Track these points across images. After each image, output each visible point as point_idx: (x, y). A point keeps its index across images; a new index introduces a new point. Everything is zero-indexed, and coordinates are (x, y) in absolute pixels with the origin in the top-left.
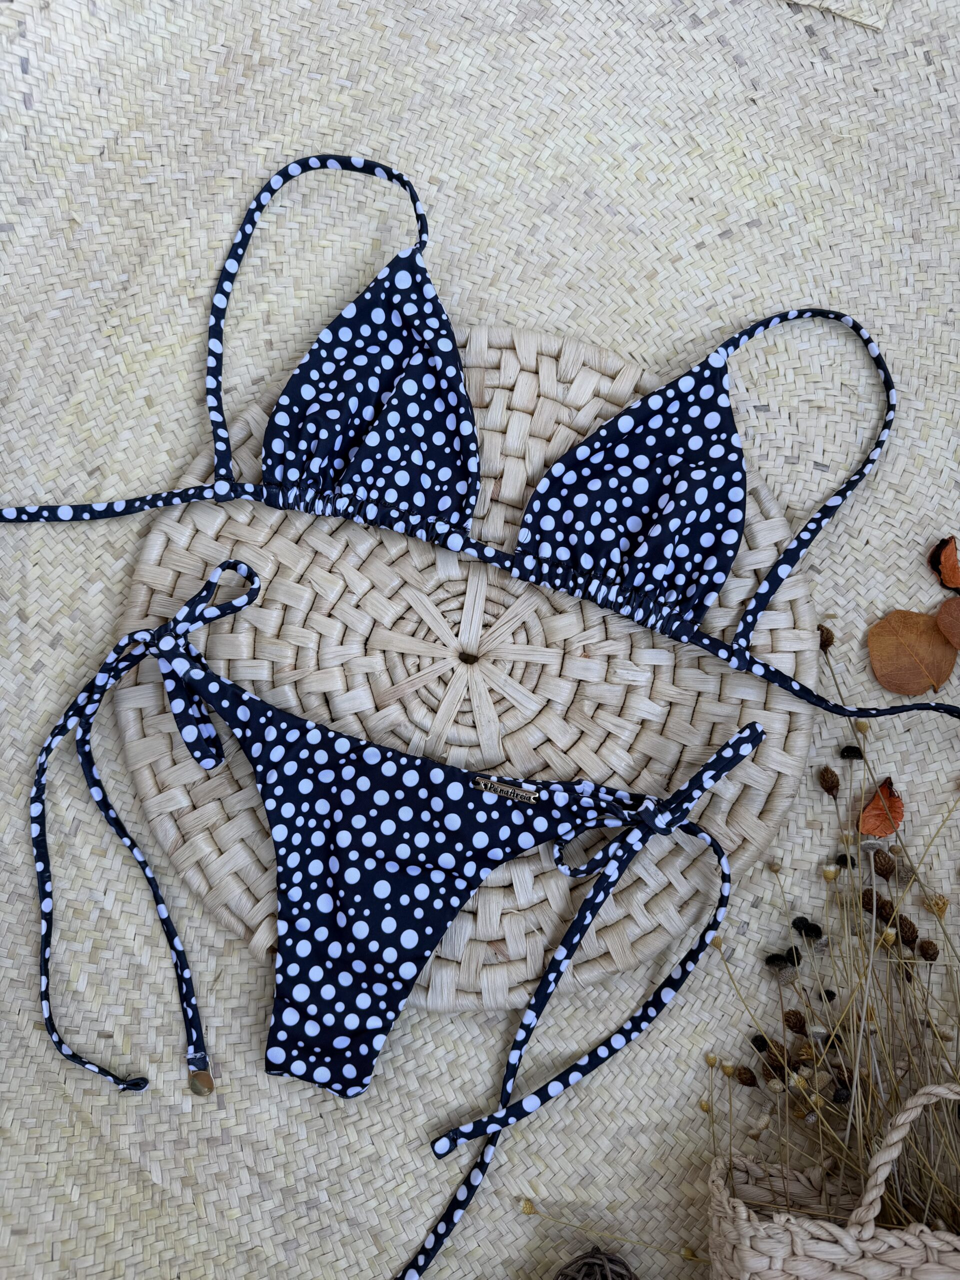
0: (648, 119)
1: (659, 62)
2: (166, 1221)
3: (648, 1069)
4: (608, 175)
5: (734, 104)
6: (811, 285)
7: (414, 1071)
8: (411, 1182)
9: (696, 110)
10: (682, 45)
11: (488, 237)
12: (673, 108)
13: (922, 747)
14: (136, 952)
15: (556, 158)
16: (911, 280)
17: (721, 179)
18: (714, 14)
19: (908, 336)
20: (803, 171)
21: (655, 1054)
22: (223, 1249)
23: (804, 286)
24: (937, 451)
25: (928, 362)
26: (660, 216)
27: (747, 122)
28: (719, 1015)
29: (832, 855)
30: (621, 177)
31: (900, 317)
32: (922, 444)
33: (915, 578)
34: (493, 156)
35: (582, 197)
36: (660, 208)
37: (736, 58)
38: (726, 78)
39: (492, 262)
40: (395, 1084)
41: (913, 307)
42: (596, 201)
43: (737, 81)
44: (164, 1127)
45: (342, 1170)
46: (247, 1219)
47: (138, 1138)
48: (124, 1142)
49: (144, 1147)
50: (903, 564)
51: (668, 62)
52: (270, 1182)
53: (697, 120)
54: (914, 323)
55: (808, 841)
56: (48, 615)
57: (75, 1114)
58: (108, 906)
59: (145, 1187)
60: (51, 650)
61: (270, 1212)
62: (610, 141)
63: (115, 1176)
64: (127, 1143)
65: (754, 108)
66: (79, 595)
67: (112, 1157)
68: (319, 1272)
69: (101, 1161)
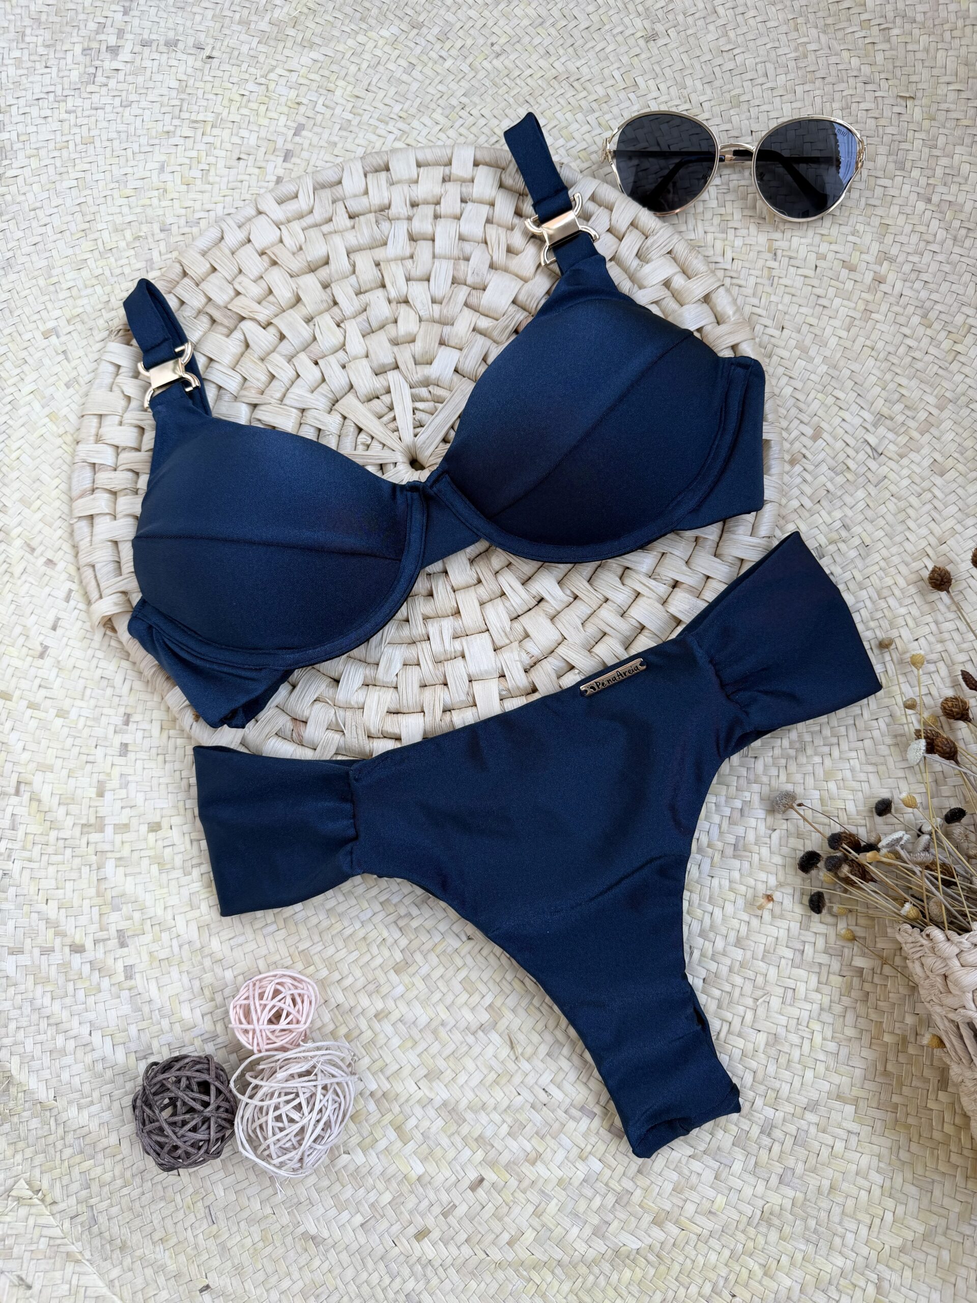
0: (152, 142)
1: (117, 101)
2: (676, 1267)
4: (164, 204)
5: (199, 74)
6: (382, 126)
7: (727, 944)
8: (816, 1026)
9: (177, 102)
10: (121, 74)
12: (160, 117)
13: (805, 328)
14: (431, 1096)
15: (116, 230)
16: (443, 54)
17: (244, 126)
18: (121, 33)
19: (483, 90)
20: (293, 65)
22: (741, 1237)
23: (378, 131)
24: (587, 136)
25: (515, 92)
26: (230, 192)
27: (221, 74)
30: (175, 195)
31: (463, 83)
32: (573, 143)
34: (71, 275)
35: (162, 236)
36: (223, 186)
37: (167, 44)
38: (175, 63)
40: (724, 970)
41: (465, 68)
42: (174, 229)
43: (184, 57)
44: (597, 1201)
45: (760, 1075)
46: (734, 1196)
47: (588, 1231)
48: (581, 1247)
49: (597, 1232)
51: (124, 94)
52: (719, 1148)
53: (185, 108)
54: (478, 77)
55: (806, 475)
56: (95, 927)
57: (521, 1269)
58: (373, 1086)
59: (633, 1261)
60: (126, 949)
61: (744, 1170)
62: (141, 182)
63: (602, 1281)
64: (584, 1245)
65: (215, 62)
66: (103, 886)
67: (585, 1268)
68: (829, 1172)
69: (580, 1280)
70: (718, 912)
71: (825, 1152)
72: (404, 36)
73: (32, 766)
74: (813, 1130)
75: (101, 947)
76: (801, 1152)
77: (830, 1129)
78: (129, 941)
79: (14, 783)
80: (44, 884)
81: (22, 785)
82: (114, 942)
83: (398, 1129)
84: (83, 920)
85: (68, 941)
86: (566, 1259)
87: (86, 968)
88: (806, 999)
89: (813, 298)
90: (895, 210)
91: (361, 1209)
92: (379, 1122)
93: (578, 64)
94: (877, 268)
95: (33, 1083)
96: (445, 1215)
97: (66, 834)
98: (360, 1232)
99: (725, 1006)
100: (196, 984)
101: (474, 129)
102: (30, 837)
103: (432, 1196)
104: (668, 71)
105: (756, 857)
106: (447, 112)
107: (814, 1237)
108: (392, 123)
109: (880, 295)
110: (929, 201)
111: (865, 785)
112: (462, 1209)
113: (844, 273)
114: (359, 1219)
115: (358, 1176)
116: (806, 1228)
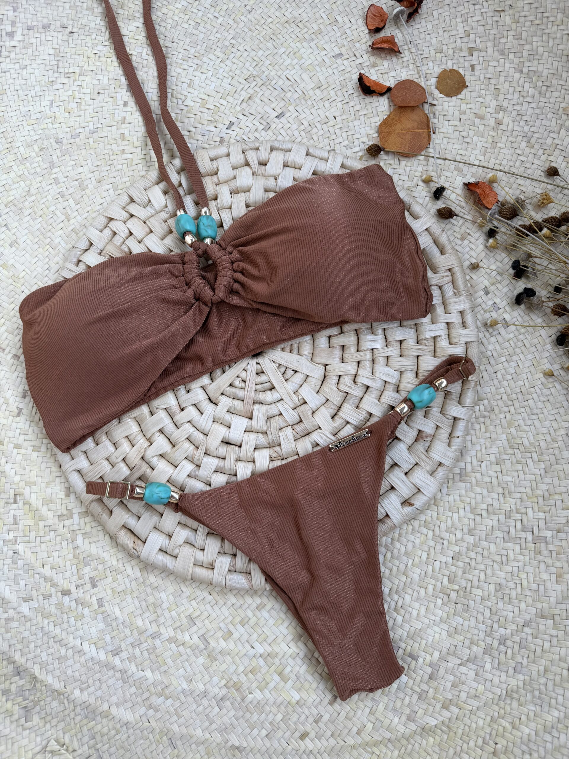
0: (43, 89)
1: (17, 66)
2: (460, 731)
3: (540, 405)
4: (56, 126)
5: (66, 43)
6: (185, 63)
7: (463, 534)
8: (523, 575)
9: (55, 63)
10: (17, 50)
11: (43, 206)
12: (46, 73)
15: (28, 146)
16: (217, 15)
17: (99, 72)
18: (13, 23)
19: (244, 34)
21: (535, 396)
22: (496, 708)
23: (183, 67)
24: (311, 56)
25: (264, 33)
26: (96, 114)
27: (80, 42)
28: (534, 349)
29: (486, 238)
30: (62, 120)
31: (231, 31)
32: (303, 61)
33: (369, 107)
35: (57, 146)
36: (91, 111)
37: (44, 27)
38: (50, 38)
39: (58, 212)
40: (464, 550)
41: (231, 22)
42: (64, 141)
43: (56, 34)
44: (407, 699)
45: (494, 610)
46: (488, 684)
47: (404, 718)
49: (409, 718)
50: (357, 107)
51: (21, 61)
52: (475, 657)
53: (60, 65)
54: (239, 26)
55: (471, 245)
56: (76, 577)
57: (367, 747)
58: (261, 651)
59: (434, 732)
60: (96, 589)
61: (492, 668)
62: (39, 114)
63: (417, 746)
64: (402, 727)
65: (75, 35)
66: (77, 552)
67: (405, 741)
68: (543, 662)
69: (403, 748)
70: (455, 516)
71: (539, 650)
72: (190, 6)
73: (22, 484)
74: (530, 638)
75: (80, 590)
76: (525, 652)
77: (540, 636)
78: (98, 584)
79: (12, 496)
80: (40, 555)
81: (18, 497)
82: (88, 586)
83: (280, 674)
84: (68, 574)
85: (60, 589)
86: (393, 737)
87: (74, 604)
88: (515, 560)
89: (461, 138)
90: (502, 79)
91: (265, 726)
92: (268, 672)
93: (300, 12)
94: (496, 116)
95: (50, 680)
96: (316, 722)
97: (50, 522)
98: (266, 740)
99: (467, 572)
100: (144, 603)
101: (241, 59)
102: (27, 528)
103: (307, 712)
104: (354, 11)
105: (473, 480)
106: (224, 50)
107: (539, 702)
108: (190, 60)
109: (500, 132)
110: (522, 72)
111: (532, 428)
112: (326, 717)
113: (477, 121)
114: (264, 733)
115: (260, 706)
116: (534, 697)
